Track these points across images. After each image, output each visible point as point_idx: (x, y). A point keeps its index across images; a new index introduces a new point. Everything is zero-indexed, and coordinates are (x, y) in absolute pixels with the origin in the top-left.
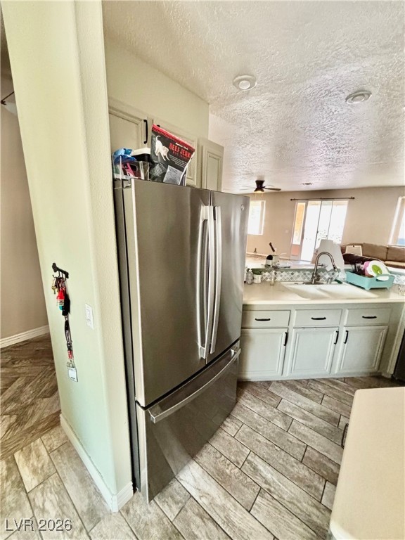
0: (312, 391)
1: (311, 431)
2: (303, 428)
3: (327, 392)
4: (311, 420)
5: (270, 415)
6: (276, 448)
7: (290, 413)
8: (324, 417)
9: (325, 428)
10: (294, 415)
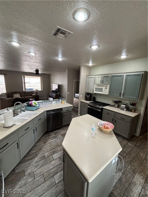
0: (32, 155)
1: (41, 168)
2: (38, 171)
3: (36, 151)
4: (38, 165)
5: (25, 182)
6: (35, 189)
7: (31, 171)
8: (41, 159)
9: (43, 162)
10: (32, 170)
